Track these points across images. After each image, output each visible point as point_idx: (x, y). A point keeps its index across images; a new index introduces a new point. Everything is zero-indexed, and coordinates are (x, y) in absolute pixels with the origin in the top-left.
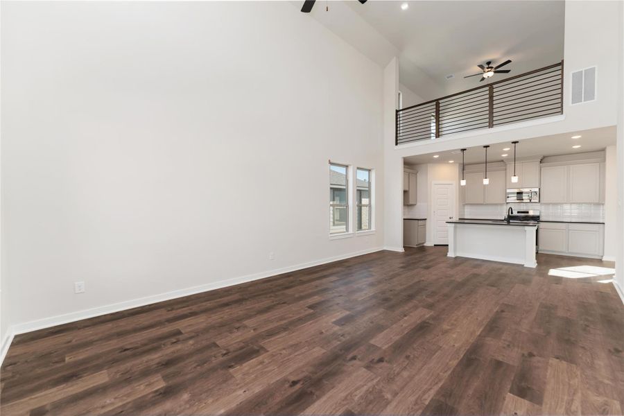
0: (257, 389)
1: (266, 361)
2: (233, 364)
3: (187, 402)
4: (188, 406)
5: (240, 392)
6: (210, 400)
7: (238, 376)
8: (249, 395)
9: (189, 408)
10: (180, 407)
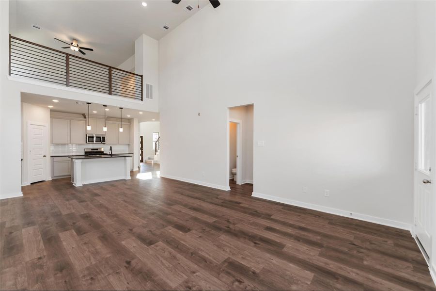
0: (268, 255)
1: (241, 256)
2: (251, 272)
3: (297, 284)
4: (300, 282)
5: (274, 262)
6: (288, 273)
7: (261, 266)
8: (273, 257)
9: (301, 281)
10: (303, 286)
